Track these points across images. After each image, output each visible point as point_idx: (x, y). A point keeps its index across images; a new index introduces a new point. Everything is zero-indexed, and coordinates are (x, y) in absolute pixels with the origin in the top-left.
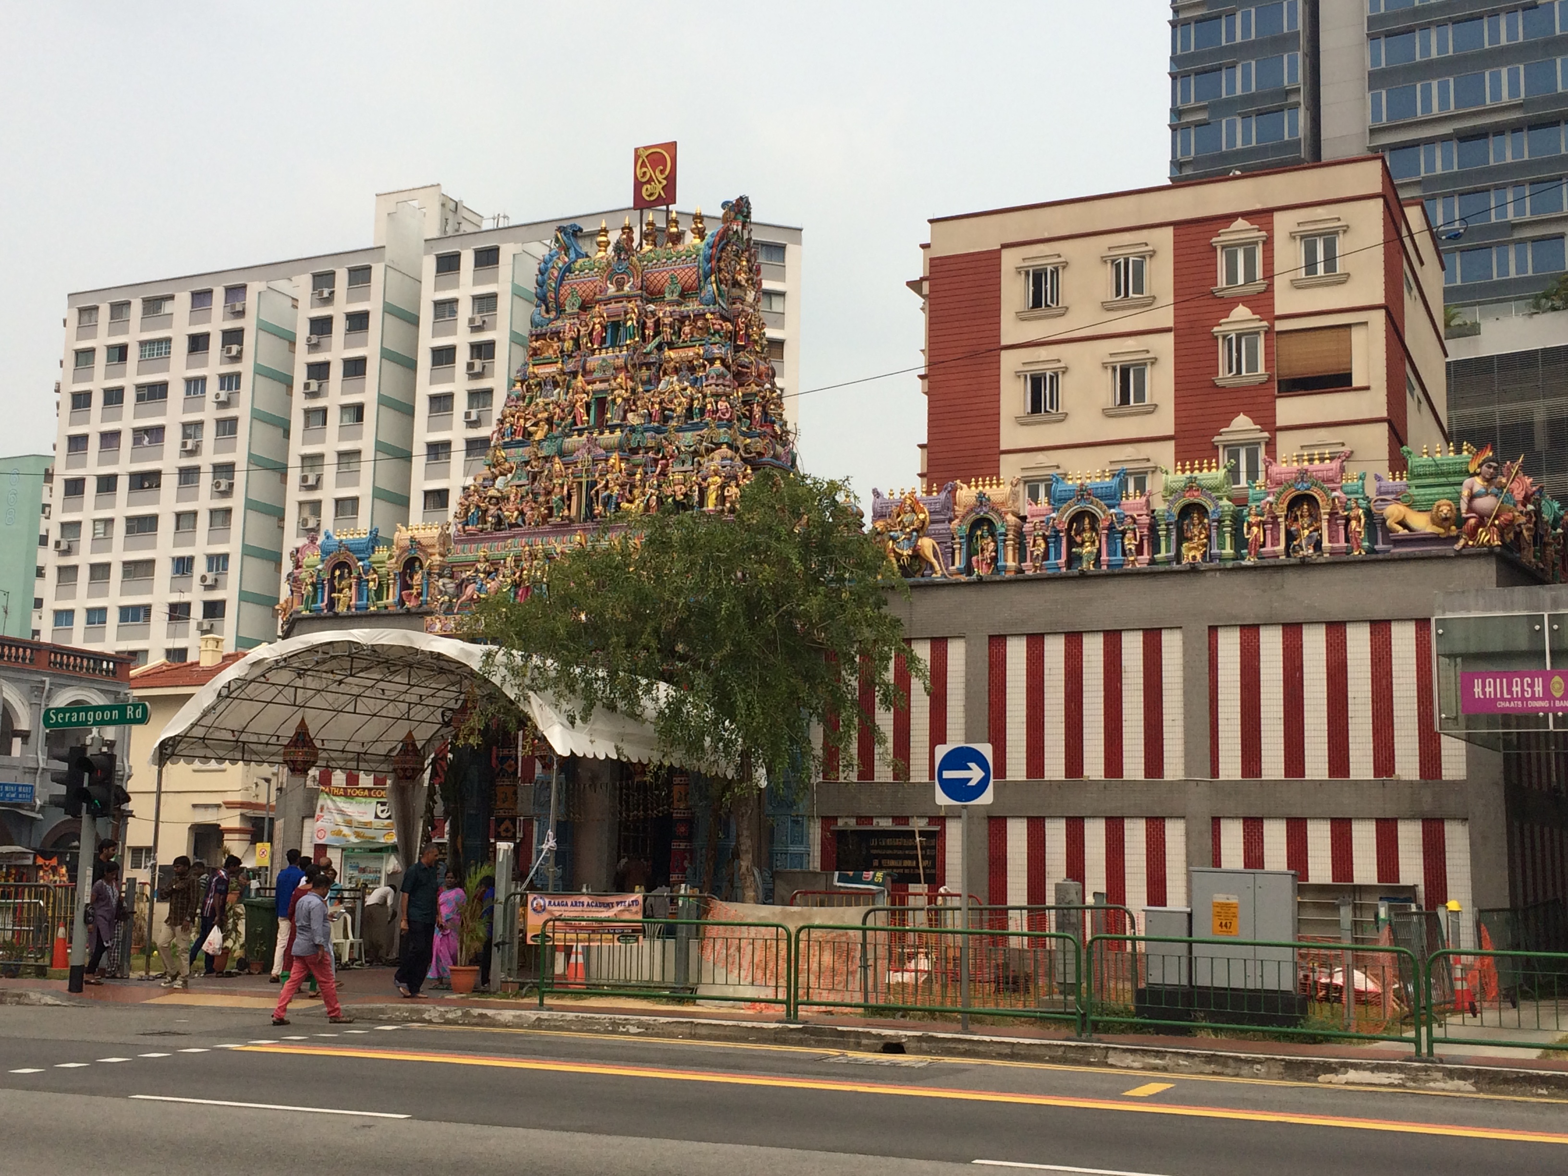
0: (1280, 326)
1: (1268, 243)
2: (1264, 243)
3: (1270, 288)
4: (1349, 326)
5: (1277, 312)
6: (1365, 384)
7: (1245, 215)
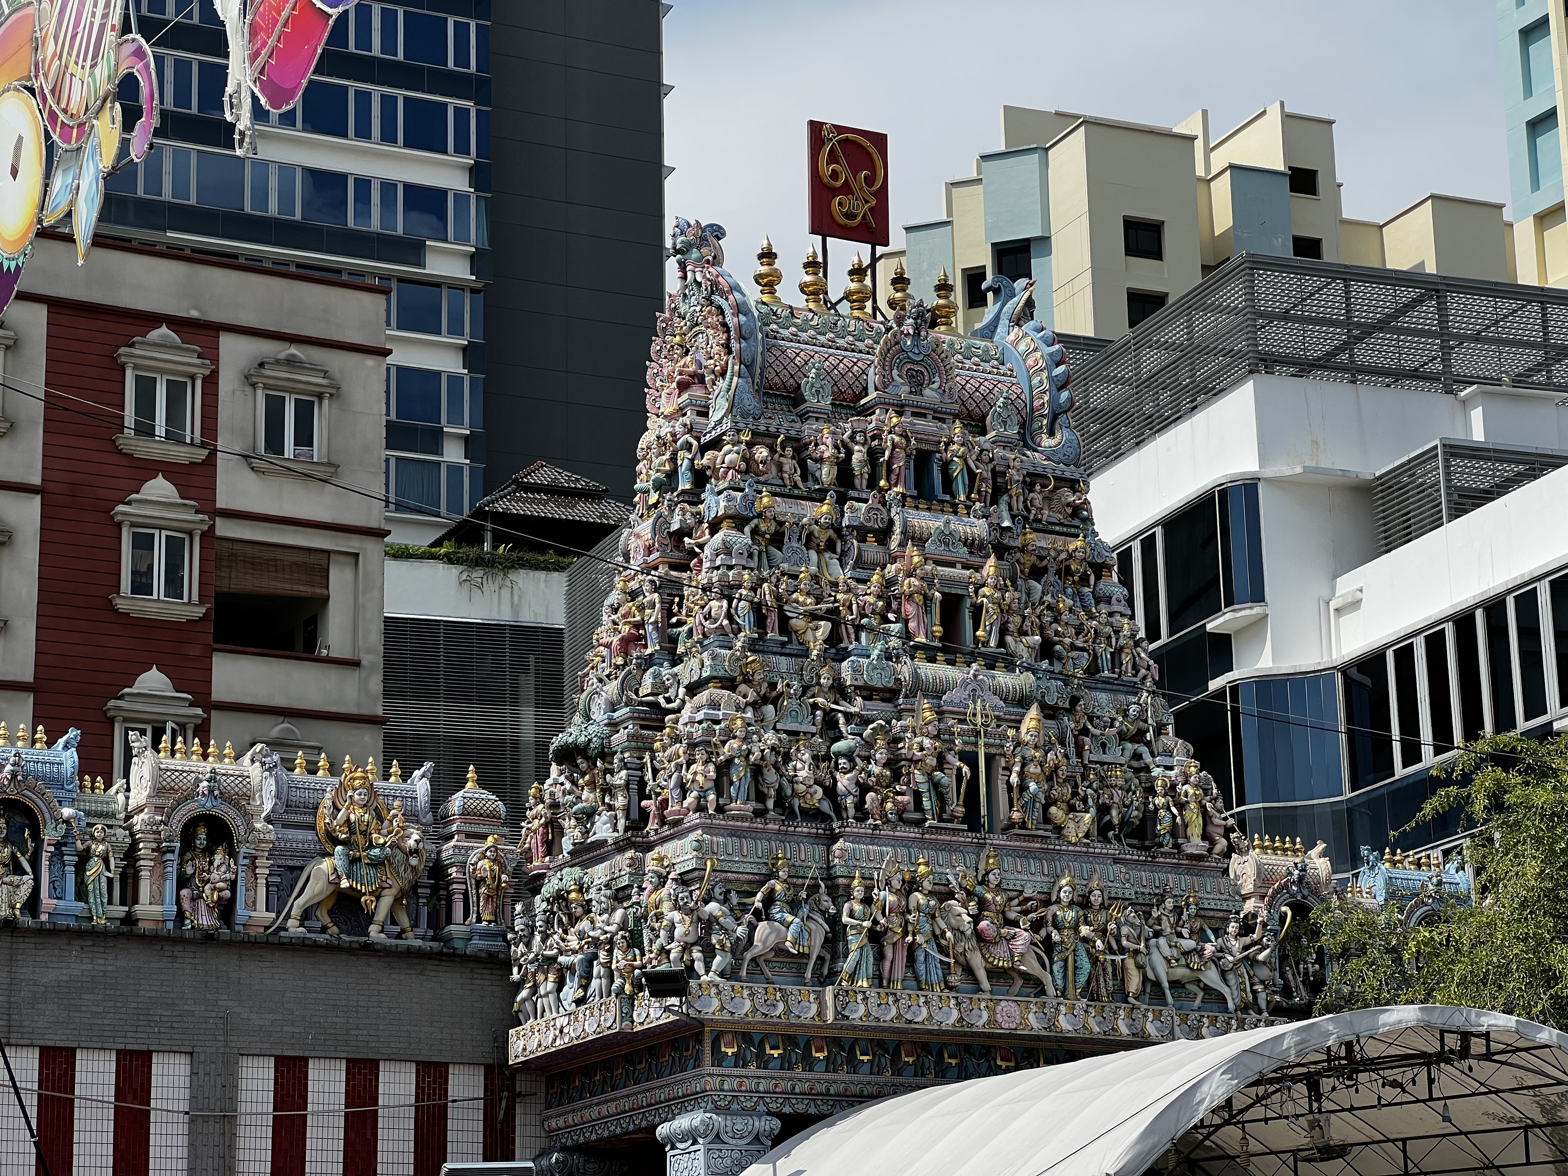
0: (225, 529)
1: (211, 382)
2: (205, 380)
3: (210, 462)
4: (328, 552)
5: (221, 504)
6: (346, 655)
7: (174, 322)
